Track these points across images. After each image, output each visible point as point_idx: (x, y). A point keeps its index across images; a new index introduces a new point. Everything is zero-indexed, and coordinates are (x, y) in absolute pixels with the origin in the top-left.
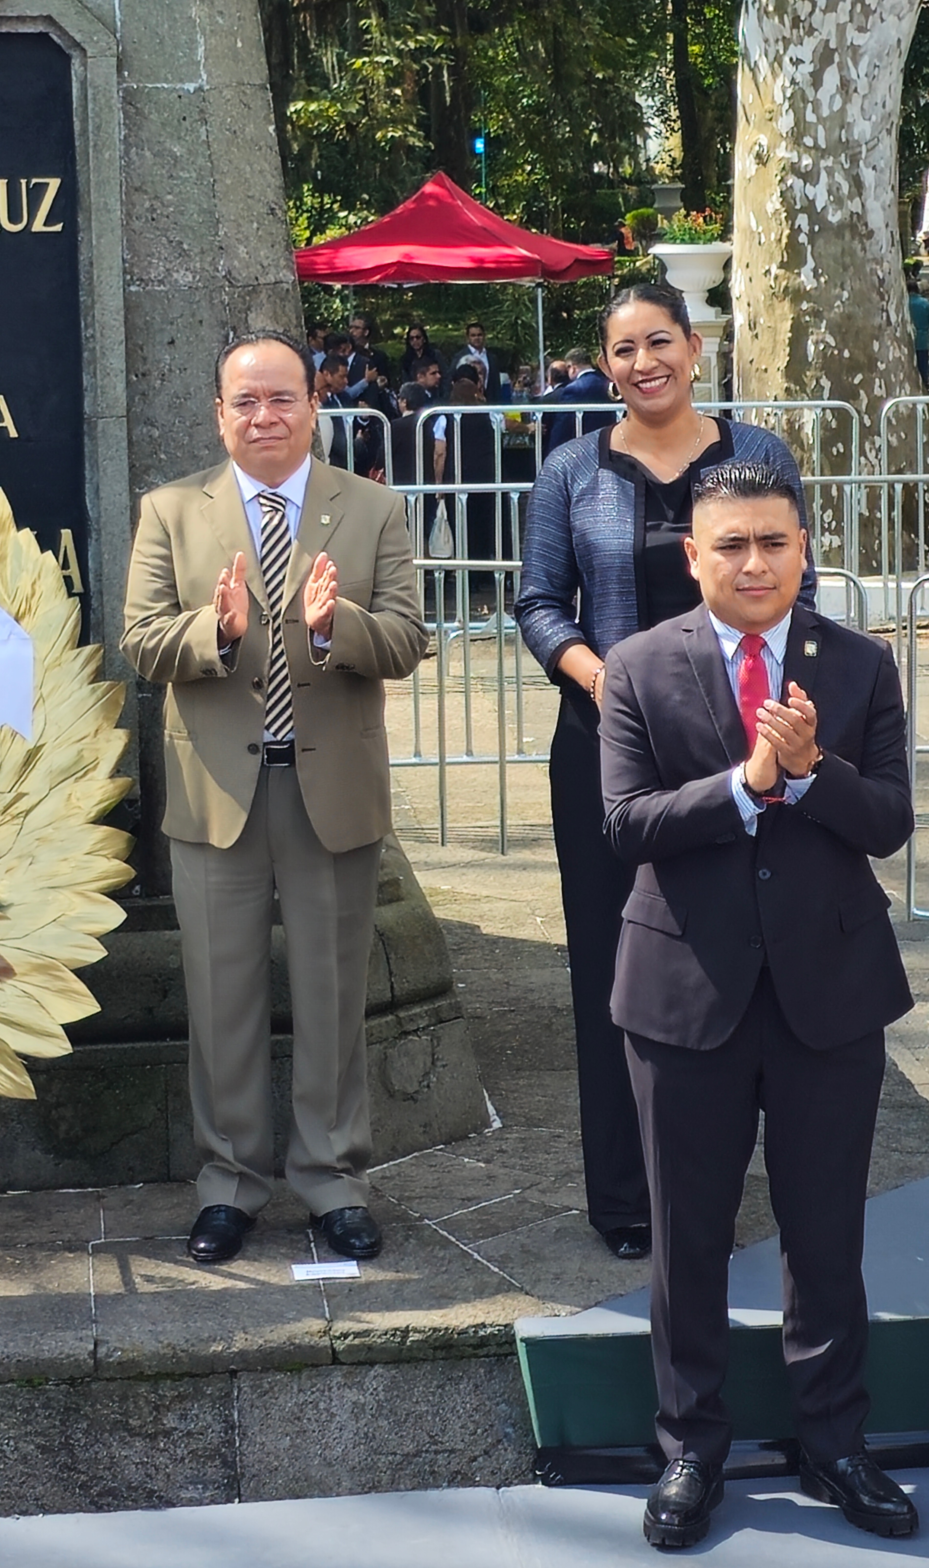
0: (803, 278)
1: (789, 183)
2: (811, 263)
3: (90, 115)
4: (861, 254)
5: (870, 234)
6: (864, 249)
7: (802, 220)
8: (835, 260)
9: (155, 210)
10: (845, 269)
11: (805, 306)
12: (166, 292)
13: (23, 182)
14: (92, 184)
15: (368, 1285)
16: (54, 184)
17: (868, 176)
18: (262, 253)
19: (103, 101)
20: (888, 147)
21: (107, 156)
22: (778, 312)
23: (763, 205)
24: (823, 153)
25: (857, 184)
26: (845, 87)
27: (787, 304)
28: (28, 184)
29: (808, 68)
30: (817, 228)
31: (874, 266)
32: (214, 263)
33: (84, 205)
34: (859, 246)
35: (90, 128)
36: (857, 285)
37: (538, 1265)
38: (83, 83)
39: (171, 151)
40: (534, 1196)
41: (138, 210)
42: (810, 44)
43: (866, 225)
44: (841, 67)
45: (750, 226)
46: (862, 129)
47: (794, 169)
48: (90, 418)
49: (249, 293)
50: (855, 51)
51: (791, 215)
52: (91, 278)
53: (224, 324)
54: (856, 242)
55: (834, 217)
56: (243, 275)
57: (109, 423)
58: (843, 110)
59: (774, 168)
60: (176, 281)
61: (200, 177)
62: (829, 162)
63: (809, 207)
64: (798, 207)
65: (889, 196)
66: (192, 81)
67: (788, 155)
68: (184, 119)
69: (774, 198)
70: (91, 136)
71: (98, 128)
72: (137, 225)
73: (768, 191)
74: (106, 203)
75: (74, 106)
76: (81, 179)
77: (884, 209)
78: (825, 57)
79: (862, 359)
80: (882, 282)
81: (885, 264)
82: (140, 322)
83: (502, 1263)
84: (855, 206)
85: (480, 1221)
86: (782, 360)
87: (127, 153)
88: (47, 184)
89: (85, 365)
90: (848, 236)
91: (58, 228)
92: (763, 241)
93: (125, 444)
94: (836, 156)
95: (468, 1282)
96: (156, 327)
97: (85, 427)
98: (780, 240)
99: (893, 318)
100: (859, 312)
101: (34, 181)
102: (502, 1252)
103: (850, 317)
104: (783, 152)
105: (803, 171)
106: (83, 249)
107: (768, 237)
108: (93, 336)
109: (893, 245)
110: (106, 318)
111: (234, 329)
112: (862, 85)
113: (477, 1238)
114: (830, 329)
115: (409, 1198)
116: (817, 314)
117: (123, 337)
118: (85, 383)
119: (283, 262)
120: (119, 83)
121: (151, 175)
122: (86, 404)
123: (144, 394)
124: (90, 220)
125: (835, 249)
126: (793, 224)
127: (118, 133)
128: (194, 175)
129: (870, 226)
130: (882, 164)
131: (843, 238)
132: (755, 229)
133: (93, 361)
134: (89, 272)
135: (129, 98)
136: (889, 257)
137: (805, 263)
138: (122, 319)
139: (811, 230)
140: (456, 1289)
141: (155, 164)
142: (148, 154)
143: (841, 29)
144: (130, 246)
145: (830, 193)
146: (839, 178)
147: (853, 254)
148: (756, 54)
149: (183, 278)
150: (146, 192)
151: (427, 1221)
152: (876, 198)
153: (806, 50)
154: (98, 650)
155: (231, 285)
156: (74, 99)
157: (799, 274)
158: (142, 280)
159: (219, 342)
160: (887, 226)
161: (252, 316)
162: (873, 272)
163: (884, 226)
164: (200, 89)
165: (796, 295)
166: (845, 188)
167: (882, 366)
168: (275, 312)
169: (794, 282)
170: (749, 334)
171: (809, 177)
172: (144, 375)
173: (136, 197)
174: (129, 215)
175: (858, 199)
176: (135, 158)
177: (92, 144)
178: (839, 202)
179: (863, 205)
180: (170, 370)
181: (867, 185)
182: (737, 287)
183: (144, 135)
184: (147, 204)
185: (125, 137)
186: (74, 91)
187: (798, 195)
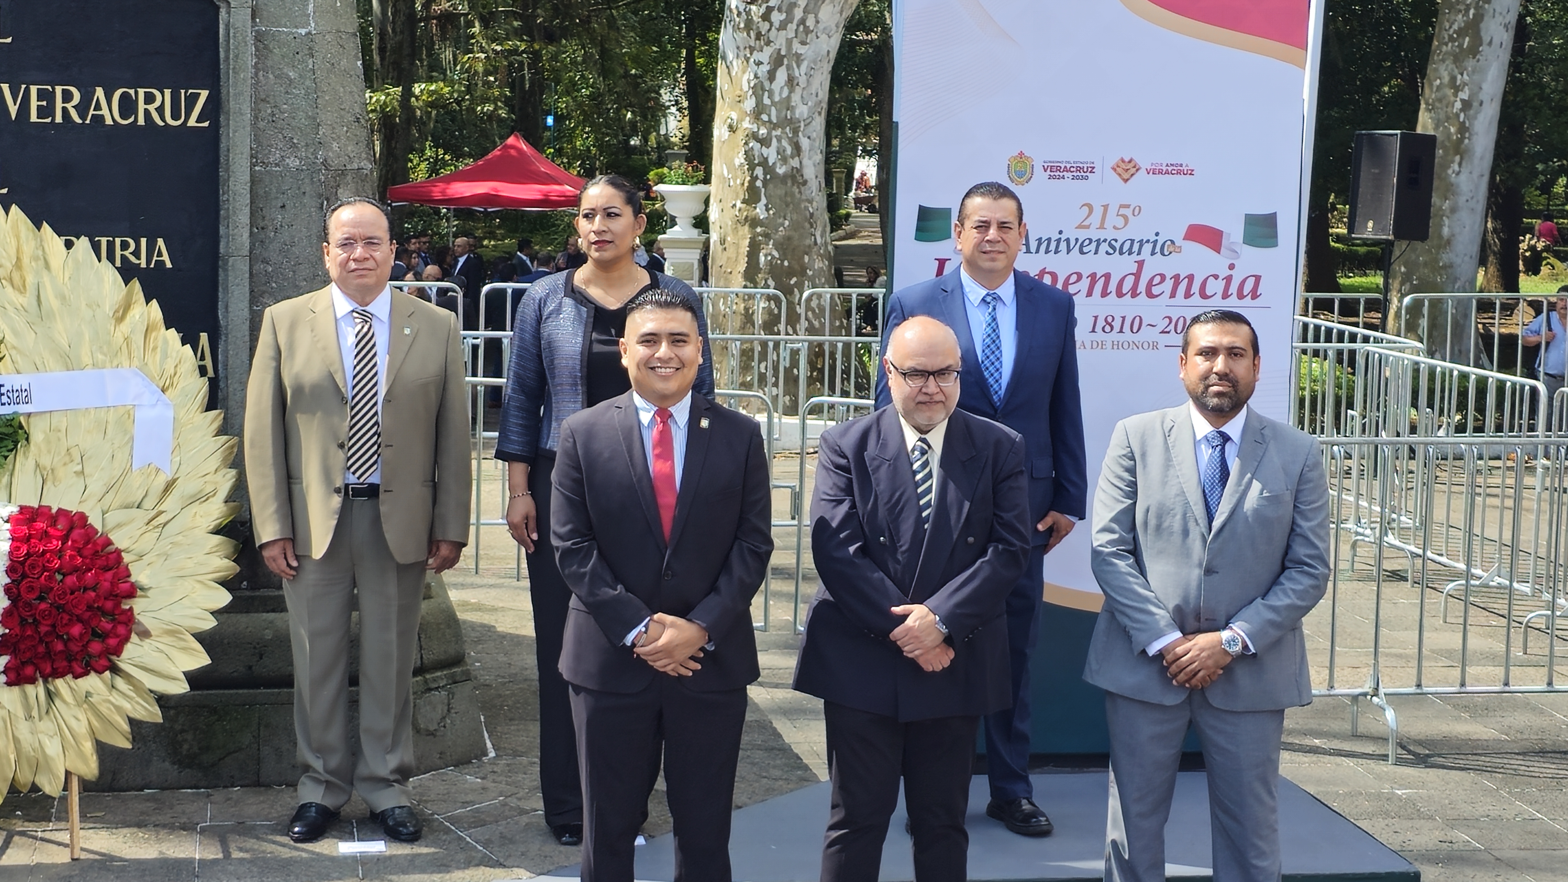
0: (758, 210)
1: (751, 145)
2: (764, 201)
3: (232, 47)
4: (798, 196)
5: (805, 183)
6: (800, 192)
7: (759, 171)
8: (780, 199)
9: (274, 115)
10: (787, 205)
11: (759, 230)
12: (281, 172)
13: (183, 91)
14: (231, 94)
15: (390, 858)
16: (204, 94)
17: (805, 143)
18: (349, 148)
19: (240, 38)
20: (819, 124)
21: (242, 76)
22: (740, 233)
23: (733, 160)
24: (775, 126)
25: (797, 149)
26: (791, 82)
27: (746, 228)
28: (186, 93)
29: (765, 68)
30: (768, 177)
31: (807, 204)
32: (314, 153)
33: (225, 110)
34: (797, 190)
35: (231, 56)
36: (795, 217)
37: (511, 846)
38: (227, 26)
39: (287, 75)
40: (513, 801)
41: (262, 114)
42: (768, 51)
43: (802, 176)
44: (789, 68)
45: (723, 174)
46: (802, 111)
47: (755, 136)
48: (224, 256)
49: (339, 175)
50: (799, 58)
51: (752, 168)
52: (228, 160)
53: (320, 196)
54: (795, 187)
55: (781, 170)
56: (335, 163)
57: (236, 260)
58: (789, 97)
59: (740, 135)
60: (288, 165)
61: (307, 94)
62: (778, 132)
63: (764, 162)
64: (756, 162)
65: (819, 157)
66: (304, 28)
67: (750, 126)
68: (297, 53)
69: (740, 155)
70: (231, 62)
71: (237, 56)
72: (261, 124)
73: (736, 150)
74: (240, 108)
75: (221, 41)
76: (224, 91)
77: (814, 165)
78: (777, 61)
79: (797, 267)
80: (812, 215)
81: (815, 204)
82: (261, 192)
83: (486, 844)
84: (795, 163)
85: (474, 817)
86: (742, 266)
87: (256, 74)
88: (200, 94)
89: (221, 220)
90: (789, 183)
91: (206, 124)
92: (732, 184)
93: (247, 275)
94: (783, 128)
95: (461, 856)
96: (273, 196)
97: (220, 262)
98: (743, 184)
99: (819, 241)
100: (796, 235)
101: (190, 91)
102: (487, 837)
103: (789, 238)
104: (747, 124)
105: (760, 137)
106: (223, 139)
107: (735, 181)
108: (228, 200)
109: (820, 191)
110: (237, 188)
111: (328, 200)
112: (802, 81)
113: (470, 827)
114: (776, 247)
115: (426, 801)
116: (767, 236)
117: (249, 201)
118: (221, 232)
119: (364, 155)
120: (252, 27)
121: (273, 91)
122: (221, 246)
123: (262, 242)
124: (229, 120)
125: (781, 191)
126: (752, 173)
127: (251, 61)
128: (303, 92)
129: (805, 177)
130: (814, 135)
131: (786, 184)
132: (726, 175)
133: (228, 217)
134: (228, 156)
135: (259, 38)
136: (817, 198)
137: (760, 200)
138: (248, 189)
139: (765, 178)
140: (452, 860)
141: (275, 84)
142: (271, 76)
143: (789, 42)
144: (257, 139)
145: (778, 153)
146: (785, 143)
147: (793, 195)
148: (730, 56)
149: (293, 162)
150: (268, 102)
151: (436, 816)
152: (810, 158)
153: (765, 55)
154: (220, 413)
155: (327, 169)
156: (221, 36)
157: (755, 208)
158: (264, 163)
159: (316, 207)
160: (817, 177)
161: (340, 191)
162: (806, 208)
163: (814, 177)
164: (309, 33)
165: (754, 222)
166: (789, 151)
167: (810, 273)
168: (357, 189)
169: (752, 214)
170: (720, 248)
171: (764, 142)
172: (263, 228)
173: (262, 105)
174: (256, 117)
175: (797, 158)
176: (261, 78)
177: (231, 67)
178: (784, 160)
179: (801, 162)
180: (281, 226)
181: (803, 148)
182: (714, 215)
183: (269, 63)
184: (269, 111)
185: (255, 63)
186: (221, 30)
187: (756, 154)
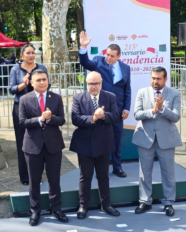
0: (53, 46)
1: (50, 32)
2: (54, 44)
5: (62, 40)
7: (52, 38)
8: (57, 43)
10: (59, 45)
11: (53, 50)
17: (62, 31)
20: (65, 27)
22: (49, 51)
23: (47, 36)
25: (60, 33)
26: (58, 18)
27: (51, 49)
29: (52, 16)
36: (61, 47)
40: (13, 177)
42: (53, 12)
43: (62, 38)
44: (57, 16)
46: (61, 25)
47: (51, 30)
50: (59, 13)
51: (51, 37)
55: (57, 37)
58: (58, 22)
59: (48, 30)
62: (56, 29)
63: (53, 36)
65: (65, 34)
73: (47, 34)
77: (64, 36)
78: (55, 14)
79: (62, 57)
83: (8, 186)
84: (60, 36)
86: (50, 58)
90: (59, 40)
95: (3, 189)
98: (49, 41)
99: (66, 52)
103: (60, 52)
104: (49, 28)
107: (47, 40)
112: (60, 18)
113: (5, 183)
114: (57, 53)
116: (55, 51)
130: (64, 29)
131: (58, 40)
132: (45, 39)
136: (65, 43)
139: (54, 39)
143: (57, 10)
145: (56, 34)
146: (57, 32)
147: (60, 43)
148: (45, 14)
152: (63, 34)
160: (65, 38)
162: (63, 45)
167: (64, 59)
170: (45, 54)
171: (53, 31)
178: (58, 35)
182: (43, 48)
187: (52, 34)
